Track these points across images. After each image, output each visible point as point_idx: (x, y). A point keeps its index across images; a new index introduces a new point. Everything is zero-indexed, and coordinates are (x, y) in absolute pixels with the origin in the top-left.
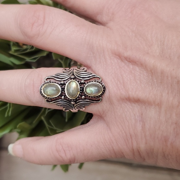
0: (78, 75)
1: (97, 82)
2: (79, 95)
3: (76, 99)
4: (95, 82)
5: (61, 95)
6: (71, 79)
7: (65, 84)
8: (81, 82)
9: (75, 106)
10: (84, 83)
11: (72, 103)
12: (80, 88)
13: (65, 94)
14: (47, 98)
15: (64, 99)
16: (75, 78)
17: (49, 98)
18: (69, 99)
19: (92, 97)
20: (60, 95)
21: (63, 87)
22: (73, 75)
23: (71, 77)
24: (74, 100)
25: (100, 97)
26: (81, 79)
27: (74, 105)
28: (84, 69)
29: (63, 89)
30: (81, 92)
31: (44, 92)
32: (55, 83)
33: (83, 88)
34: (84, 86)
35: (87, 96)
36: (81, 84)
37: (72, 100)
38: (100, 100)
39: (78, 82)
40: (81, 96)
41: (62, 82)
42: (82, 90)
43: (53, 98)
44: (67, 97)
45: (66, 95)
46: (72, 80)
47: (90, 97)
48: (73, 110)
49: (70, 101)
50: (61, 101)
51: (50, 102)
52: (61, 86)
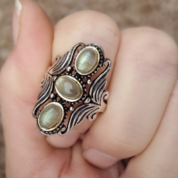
0: (58, 70)
1: (81, 50)
2: (82, 85)
3: (84, 93)
5: (66, 109)
6: (55, 81)
7: (57, 94)
8: (67, 72)
9: (94, 101)
10: (72, 68)
12: (74, 77)
13: (68, 102)
15: (75, 109)
16: (58, 77)
17: (59, 127)
18: (78, 101)
19: (96, 70)
20: (65, 111)
22: (53, 76)
24: (83, 96)
26: (64, 69)
28: (57, 59)
29: (61, 101)
30: (79, 79)
33: (77, 73)
34: (76, 71)
35: (90, 74)
36: (70, 73)
37: (83, 99)
38: (108, 63)
39: (65, 74)
40: (86, 83)
41: (52, 96)
44: (74, 102)
45: (71, 103)
47: (93, 72)
48: (99, 108)
49: (84, 103)
50: (75, 114)
51: (66, 130)
52: (55, 100)
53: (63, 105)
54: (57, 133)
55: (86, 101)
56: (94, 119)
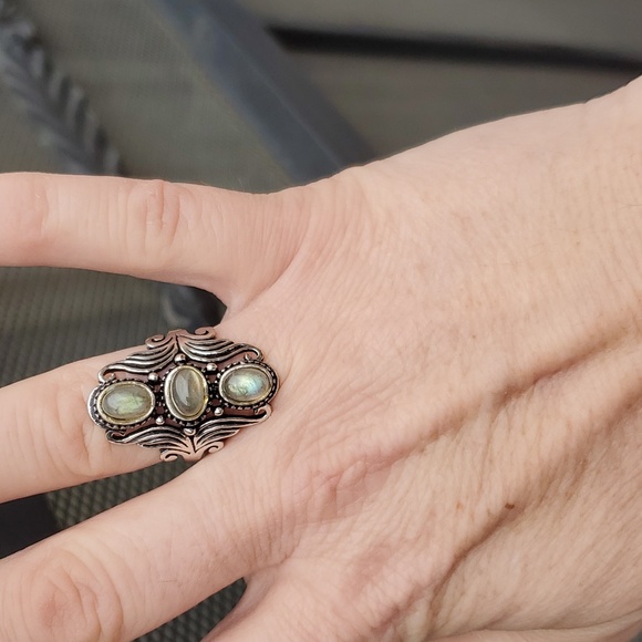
0: (194, 351)
1: (253, 363)
2: (208, 406)
3: (199, 419)
4: (247, 363)
5: (154, 415)
6: (177, 364)
7: (164, 382)
8: (206, 369)
9: (196, 440)
10: (217, 371)
11: (187, 431)
12: (209, 385)
13: (166, 407)
14: (114, 427)
15: (165, 425)
16: (187, 361)
17: (119, 426)
18: (178, 420)
19: (243, 407)
20: (151, 415)
21: (157, 388)
22: (180, 352)
23: (175, 360)
24: (192, 422)
25: (264, 404)
26: (204, 360)
27: (192, 438)
28: (207, 332)
29: (159, 396)
30: (211, 396)
32: (133, 380)
33: (217, 385)
34: (218, 380)
35: (230, 405)
36: (208, 374)
37: (188, 425)
38: (265, 413)
39: (200, 369)
40: (213, 409)
41: (152, 377)
42: (213, 390)
43: (133, 425)
44: (172, 417)
45: (169, 412)
46: (181, 367)
47: (237, 406)
48: (189, 453)
49: (181, 428)
50: (155, 432)
51: (121, 438)
52: (153, 387)
53: (157, 405)
54: (107, 431)
55: (188, 430)
56: (167, 460)
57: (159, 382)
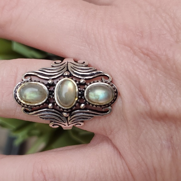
0: (75, 72)
1: (106, 82)
2: (77, 102)
3: (71, 109)
4: (102, 82)
5: (48, 102)
6: (64, 76)
7: (55, 85)
8: (79, 82)
9: (69, 119)
10: (85, 84)
11: (65, 114)
12: (79, 91)
13: (54, 99)
14: (25, 106)
15: (53, 109)
16: (70, 76)
17: (28, 106)
18: (60, 108)
19: (96, 106)
20: (45, 102)
21: (52, 89)
22: (68, 70)
23: (64, 74)
24: (67, 110)
25: (109, 106)
26: (80, 77)
27: (67, 118)
28: (84, 63)
29: (51, 93)
30: (80, 97)
31: (21, 96)
32: (39, 82)
33: (84, 91)
34: (85, 89)
35: (89, 104)
36: (80, 85)
37: (65, 111)
38: (108, 111)
39: (76, 81)
40: (80, 104)
41: (50, 82)
42: (81, 94)
43: (35, 106)
44: (57, 105)
45: (55, 102)
46: (66, 78)
47: (93, 105)
48: (65, 125)
49: (62, 112)
50: (47, 111)
51: (29, 112)
52: (49, 87)
53: (49, 97)
54: (22, 107)
56: (53, 127)
57: (53, 85)
